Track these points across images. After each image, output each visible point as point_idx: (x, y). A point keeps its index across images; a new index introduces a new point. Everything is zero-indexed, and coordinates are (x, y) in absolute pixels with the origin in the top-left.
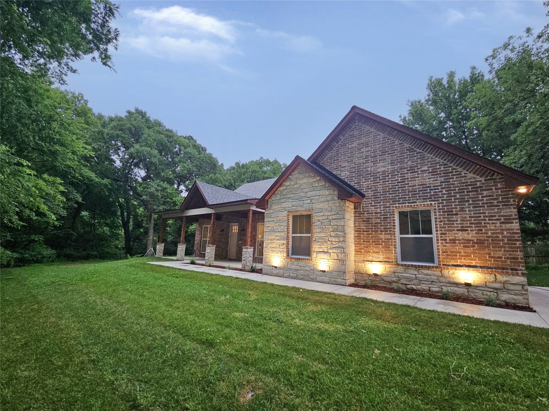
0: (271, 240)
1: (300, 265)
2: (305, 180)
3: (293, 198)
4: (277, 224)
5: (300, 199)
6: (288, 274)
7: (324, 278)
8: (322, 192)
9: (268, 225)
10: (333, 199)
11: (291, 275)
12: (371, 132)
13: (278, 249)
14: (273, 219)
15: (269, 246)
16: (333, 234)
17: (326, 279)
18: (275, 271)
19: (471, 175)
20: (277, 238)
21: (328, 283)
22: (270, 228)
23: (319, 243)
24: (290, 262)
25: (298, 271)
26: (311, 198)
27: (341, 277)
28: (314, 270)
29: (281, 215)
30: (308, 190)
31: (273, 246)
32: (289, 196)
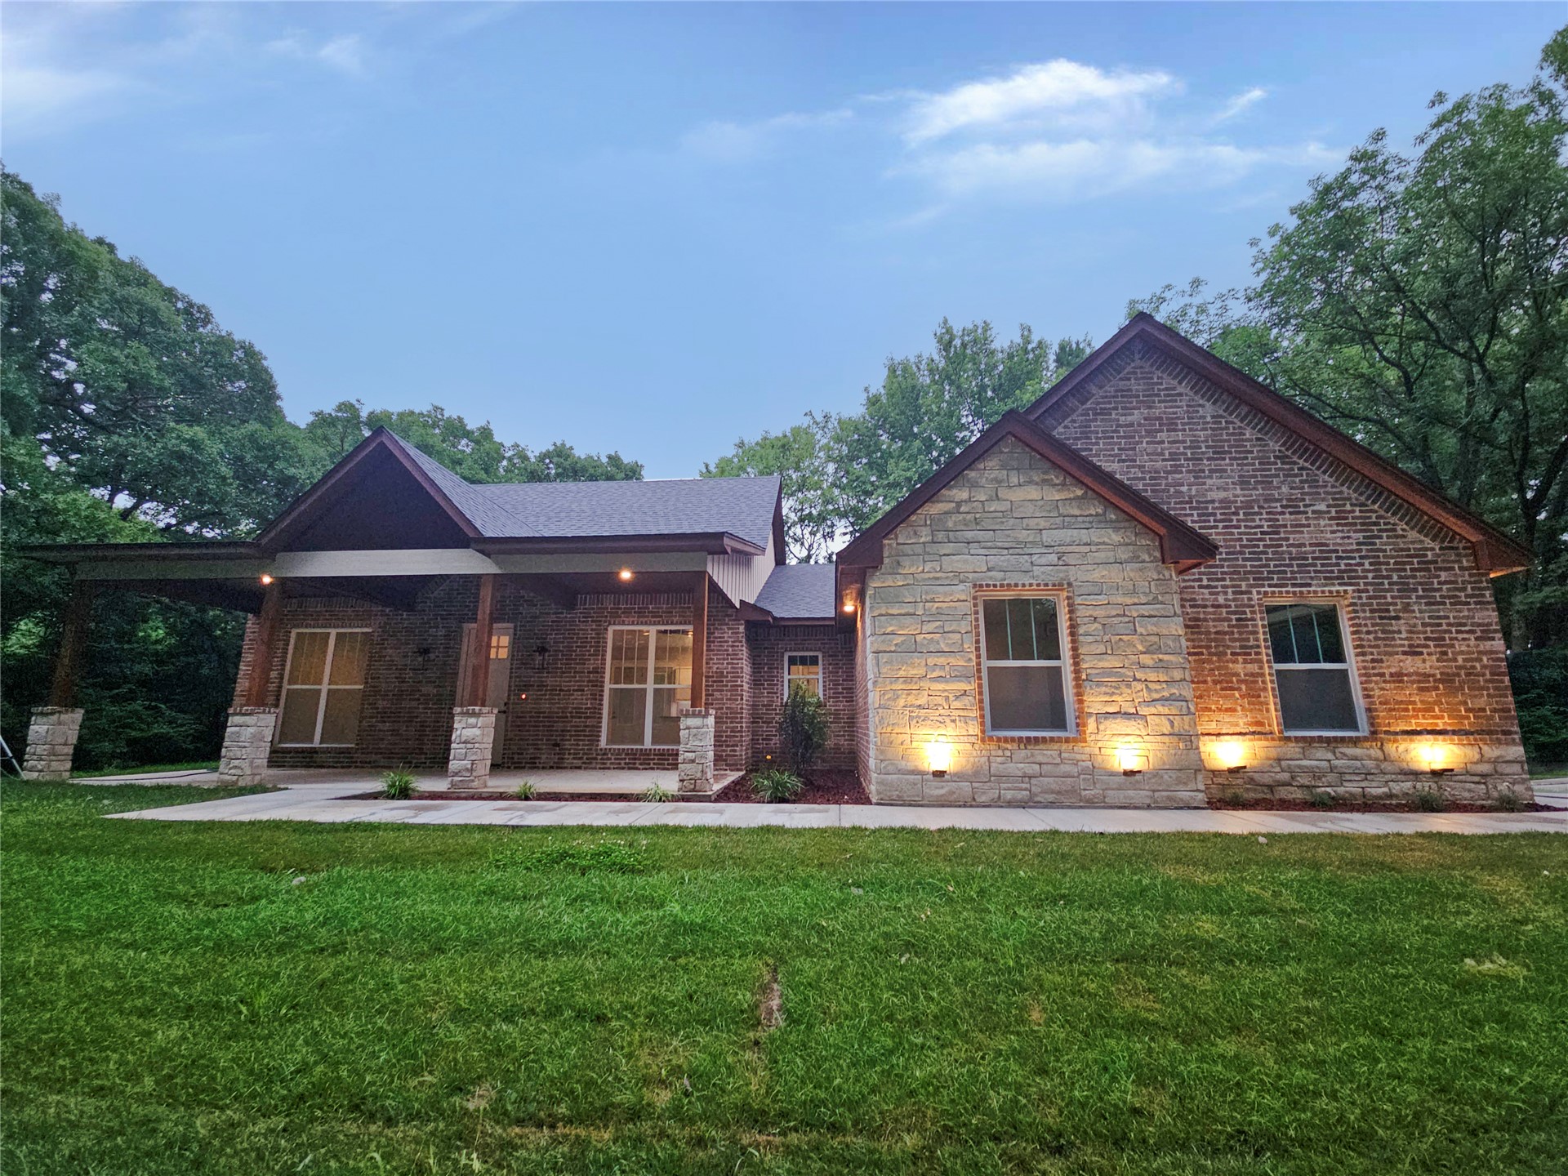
0: (908, 680)
1: (1040, 759)
2: (1033, 493)
3: (989, 544)
4: (931, 627)
5: (1016, 548)
6: (994, 794)
7: (1131, 793)
8: (1095, 535)
9: (889, 630)
10: (1135, 559)
11: (1009, 795)
13: (942, 712)
14: (909, 609)
15: (902, 702)
16: (1146, 659)
17: (1141, 796)
18: (938, 790)
19: (1413, 535)
20: (935, 675)
21: (1149, 807)
22: (899, 639)
23: (1104, 689)
24: (1000, 753)
25: (1033, 781)
26: (1063, 549)
27: (1185, 784)
28: (1094, 772)
29: (945, 594)
30: (1043, 523)
31: (918, 702)
32: (969, 535)
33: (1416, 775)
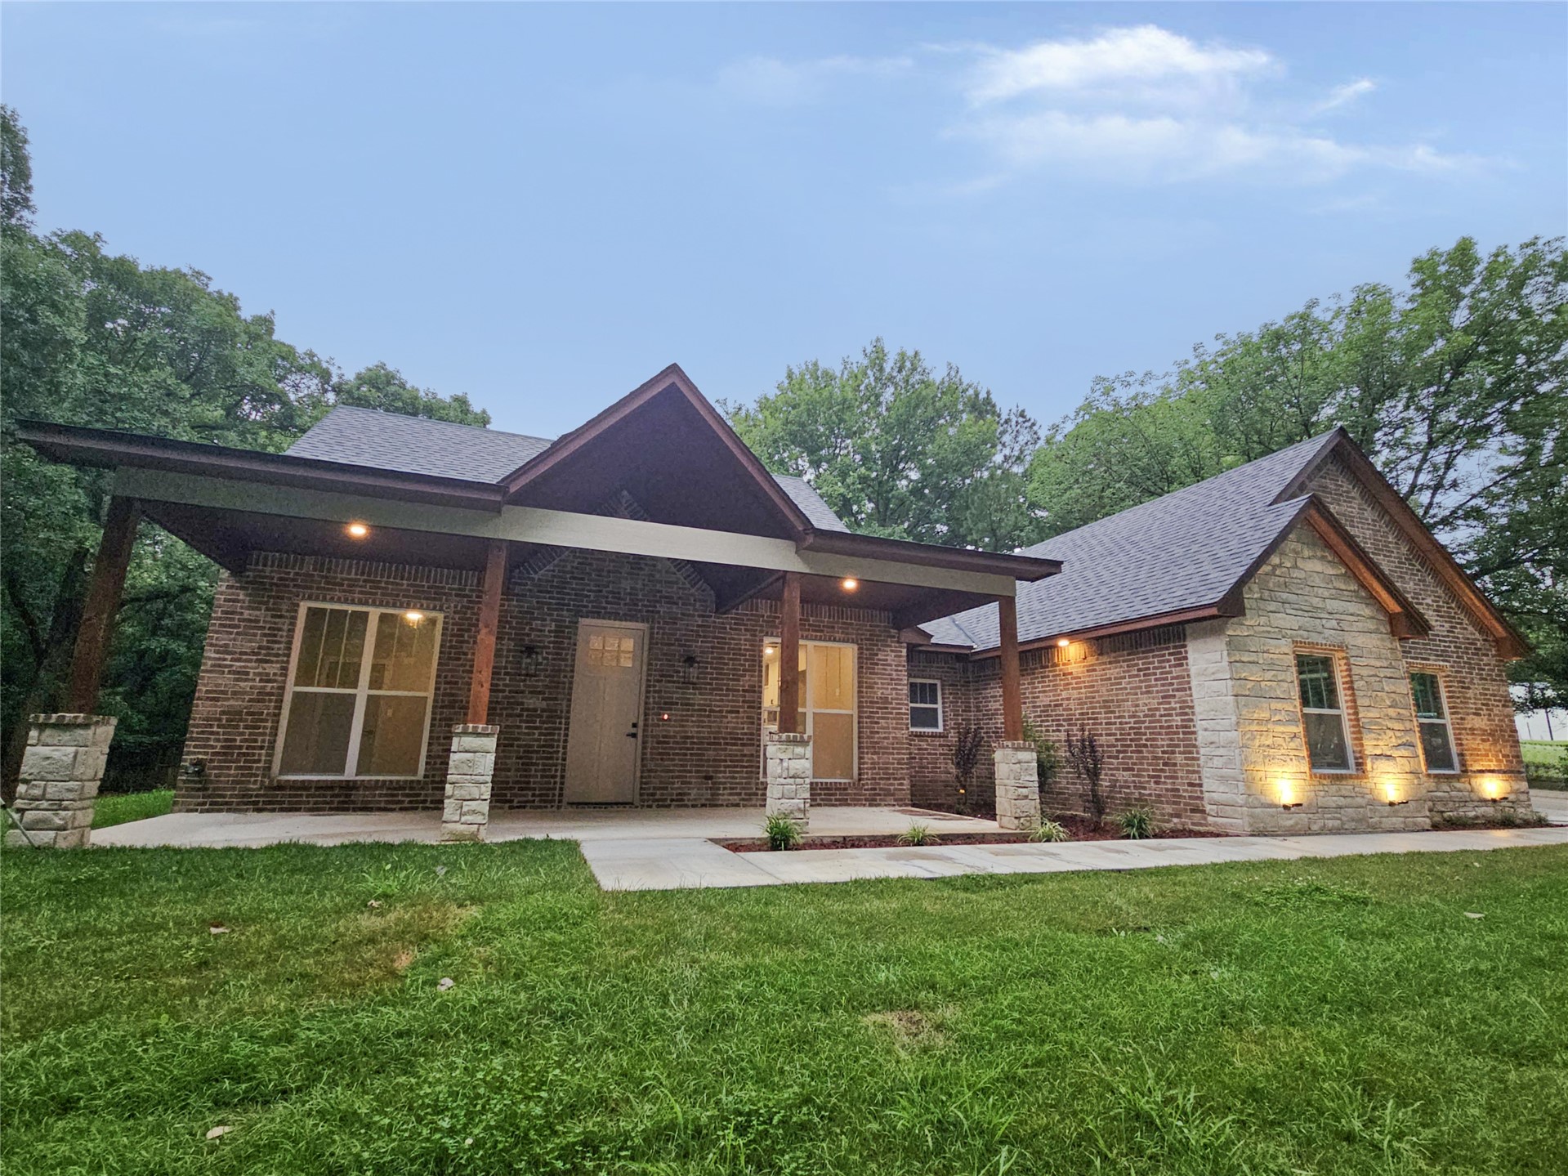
0: (1260, 722)
1: (1344, 792)
2: (1317, 566)
3: (1296, 606)
4: (1269, 675)
5: (1312, 612)
6: (1320, 823)
7: (1394, 819)
8: (1353, 607)
9: (1243, 676)
10: (1376, 631)
11: (1330, 823)
12: (1353, 498)
13: (1283, 751)
14: (1253, 657)
15: (1257, 743)
16: (1392, 712)
17: (1397, 822)
18: (1288, 821)
19: (1470, 628)
20: (1277, 718)
21: (1404, 831)
22: (1250, 685)
23: (1373, 735)
24: (1321, 788)
25: (1342, 811)
26: (1343, 617)
27: (1419, 812)
28: (1374, 803)
29: (1276, 647)
30: (1326, 594)
31: (1267, 743)
32: (1284, 596)
33: (1484, 801)
